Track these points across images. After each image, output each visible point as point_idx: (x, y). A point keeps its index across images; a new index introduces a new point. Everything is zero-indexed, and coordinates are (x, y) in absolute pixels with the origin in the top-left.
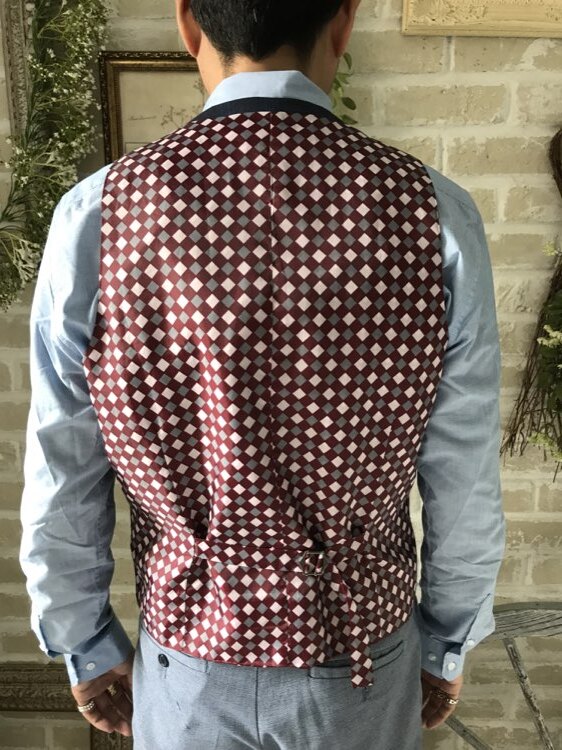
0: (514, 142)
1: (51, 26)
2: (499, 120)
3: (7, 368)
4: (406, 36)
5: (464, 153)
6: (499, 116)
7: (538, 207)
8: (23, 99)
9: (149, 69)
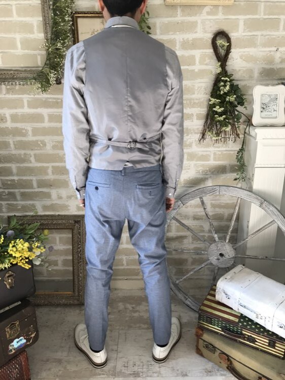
0: (201, 39)
1: (57, 4)
2: (196, 32)
3: (43, 115)
4: (166, 5)
5: (186, 43)
6: (196, 31)
7: (209, 60)
8: (48, 27)
9: (87, 17)
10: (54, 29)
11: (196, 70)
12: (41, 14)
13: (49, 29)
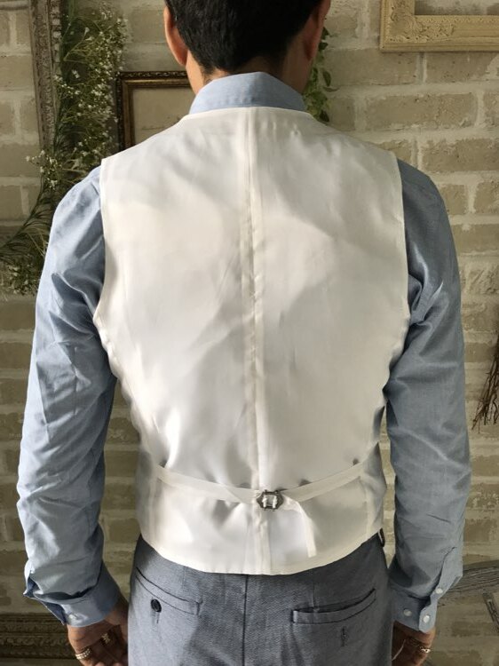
0: (481, 143)
1: (75, 50)
2: (468, 124)
4: (384, 53)
5: (437, 153)
6: (467, 119)
8: (50, 114)
9: (159, 86)
10: (65, 119)
11: (466, 227)
12: (30, 80)
13: (52, 118)
